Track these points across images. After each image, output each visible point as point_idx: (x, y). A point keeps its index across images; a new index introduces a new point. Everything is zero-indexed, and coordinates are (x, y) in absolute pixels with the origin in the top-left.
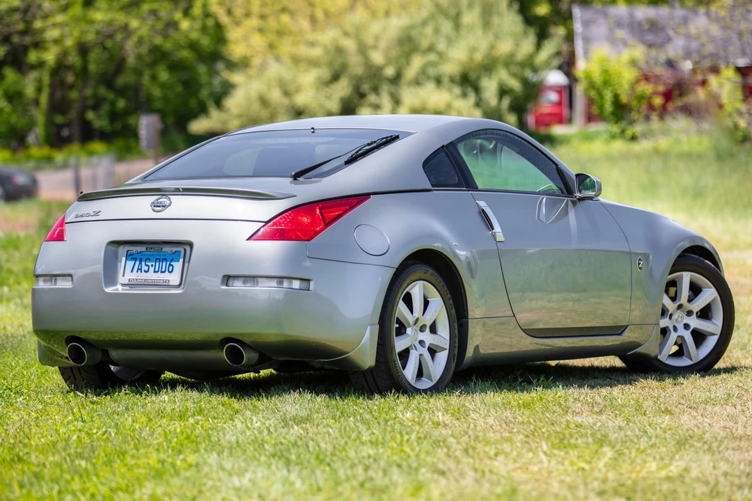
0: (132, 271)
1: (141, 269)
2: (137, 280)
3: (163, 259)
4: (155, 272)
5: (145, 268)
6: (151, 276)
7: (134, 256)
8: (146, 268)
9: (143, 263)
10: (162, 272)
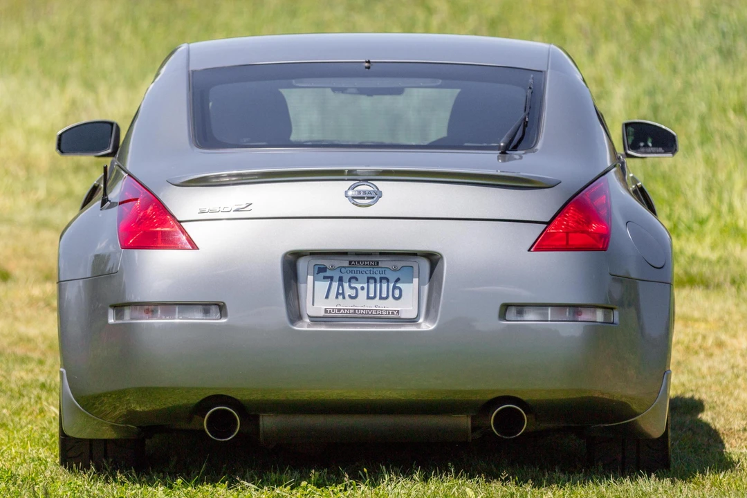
0: (327, 297)
1: (343, 294)
2: (339, 310)
3: (381, 279)
4: (369, 298)
5: (348, 292)
6: (363, 304)
7: (328, 273)
8: (353, 293)
9: (346, 285)
10: (381, 298)
